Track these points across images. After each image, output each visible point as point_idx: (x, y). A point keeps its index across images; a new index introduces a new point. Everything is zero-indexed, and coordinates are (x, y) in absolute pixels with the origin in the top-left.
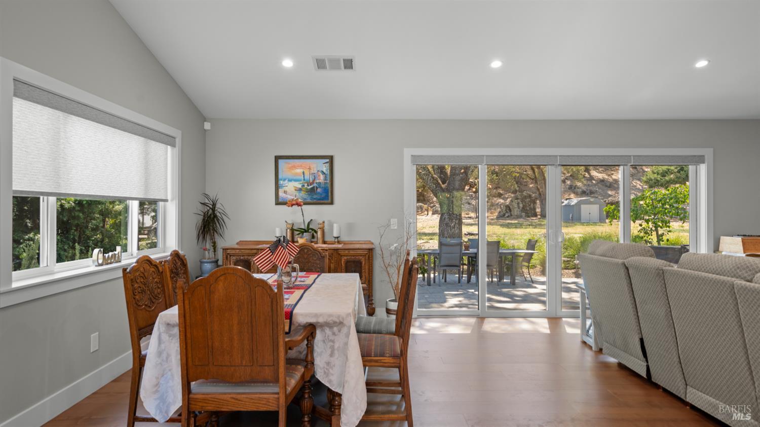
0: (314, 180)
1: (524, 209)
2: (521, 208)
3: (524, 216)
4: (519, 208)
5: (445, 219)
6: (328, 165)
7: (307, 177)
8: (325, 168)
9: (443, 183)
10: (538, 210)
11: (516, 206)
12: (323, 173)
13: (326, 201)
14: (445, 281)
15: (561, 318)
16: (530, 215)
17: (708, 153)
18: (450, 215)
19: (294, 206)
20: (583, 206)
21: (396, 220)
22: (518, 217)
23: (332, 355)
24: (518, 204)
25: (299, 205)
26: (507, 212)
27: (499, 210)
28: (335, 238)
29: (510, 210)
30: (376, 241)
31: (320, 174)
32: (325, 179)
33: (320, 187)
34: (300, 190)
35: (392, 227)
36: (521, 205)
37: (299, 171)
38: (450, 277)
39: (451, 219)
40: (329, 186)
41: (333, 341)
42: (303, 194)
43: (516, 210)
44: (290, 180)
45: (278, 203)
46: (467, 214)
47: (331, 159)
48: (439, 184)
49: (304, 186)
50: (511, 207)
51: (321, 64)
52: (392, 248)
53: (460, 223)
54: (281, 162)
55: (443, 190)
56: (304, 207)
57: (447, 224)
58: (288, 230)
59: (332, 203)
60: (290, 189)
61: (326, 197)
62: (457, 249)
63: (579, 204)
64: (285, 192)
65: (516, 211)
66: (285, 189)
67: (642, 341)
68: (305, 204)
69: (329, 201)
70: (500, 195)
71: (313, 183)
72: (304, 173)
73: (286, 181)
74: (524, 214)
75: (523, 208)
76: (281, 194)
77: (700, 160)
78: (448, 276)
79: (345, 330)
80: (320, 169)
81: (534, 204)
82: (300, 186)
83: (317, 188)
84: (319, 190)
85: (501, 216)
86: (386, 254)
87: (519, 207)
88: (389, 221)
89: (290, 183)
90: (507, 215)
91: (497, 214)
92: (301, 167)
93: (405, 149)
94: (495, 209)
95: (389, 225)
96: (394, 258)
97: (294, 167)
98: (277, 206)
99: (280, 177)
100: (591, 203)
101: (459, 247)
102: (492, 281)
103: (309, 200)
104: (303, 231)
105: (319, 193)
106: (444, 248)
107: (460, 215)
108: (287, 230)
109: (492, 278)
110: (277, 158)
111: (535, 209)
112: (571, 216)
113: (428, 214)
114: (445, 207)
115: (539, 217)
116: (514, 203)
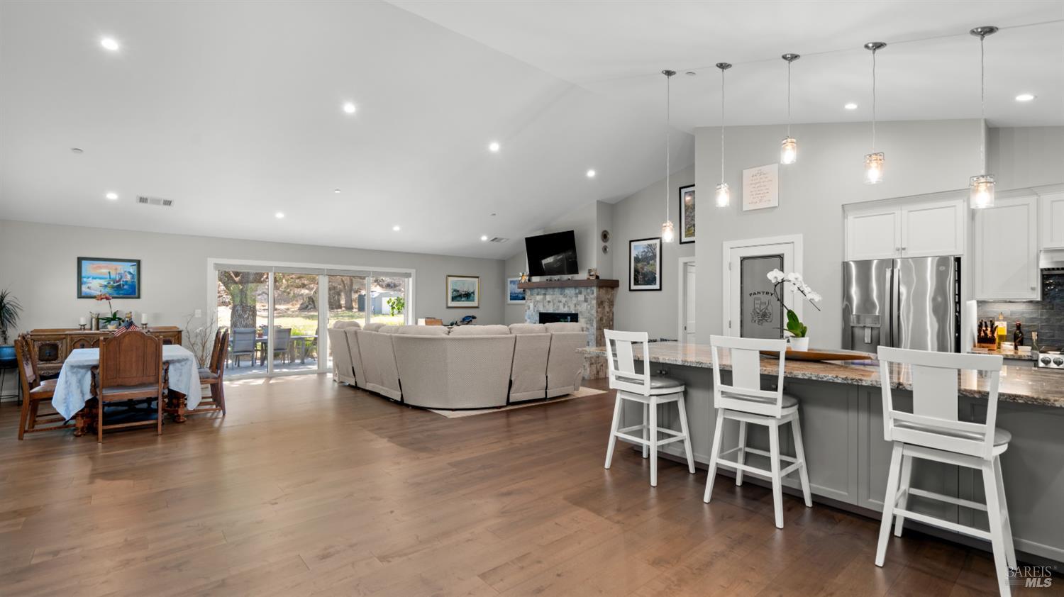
0: (121, 278)
5: (237, 311)
6: (135, 267)
7: (113, 276)
8: (133, 270)
9: (236, 276)
10: (343, 302)
12: (130, 273)
13: (132, 296)
14: (239, 366)
15: (325, 373)
17: (413, 271)
18: (243, 307)
19: (103, 300)
21: (200, 311)
23: (180, 375)
25: (107, 299)
27: (301, 302)
28: (143, 324)
29: (313, 302)
30: (181, 327)
31: (127, 274)
32: (133, 278)
33: (126, 284)
34: (106, 286)
35: (197, 316)
37: (105, 271)
38: (242, 364)
39: (244, 311)
40: (136, 284)
41: (181, 369)
42: (108, 290)
44: (94, 278)
45: (80, 296)
46: (263, 306)
47: (139, 262)
48: (231, 277)
49: (109, 283)
50: (314, 299)
51: (143, 200)
52: (198, 331)
53: (254, 315)
54: (84, 263)
55: (235, 283)
56: (113, 301)
57: (240, 316)
58: (94, 320)
59: (139, 297)
60: (94, 286)
61: (134, 292)
62: (251, 336)
64: (89, 288)
66: (89, 285)
67: (353, 368)
68: (114, 298)
69: (137, 295)
70: (304, 286)
71: (119, 281)
72: (109, 273)
73: (90, 279)
76: (84, 289)
77: (408, 275)
78: (241, 362)
79: (189, 363)
80: (128, 270)
82: (106, 283)
83: (123, 285)
84: (125, 287)
85: (304, 308)
86: (192, 335)
88: (194, 311)
89: (94, 280)
90: (309, 307)
91: (298, 306)
92: (106, 267)
93: (209, 259)
94: (297, 301)
95: (193, 315)
96: (199, 337)
97: (100, 267)
98: (79, 299)
99: (84, 274)
101: (252, 335)
102: (284, 363)
103: (116, 295)
104: (109, 320)
105: (125, 289)
106: (237, 335)
107: (254, 307)
108: (91, 319)
109: (284, 360)
110: (80, 260)
111: (339, 301)
114: (238, 300)
115: (343, 309)
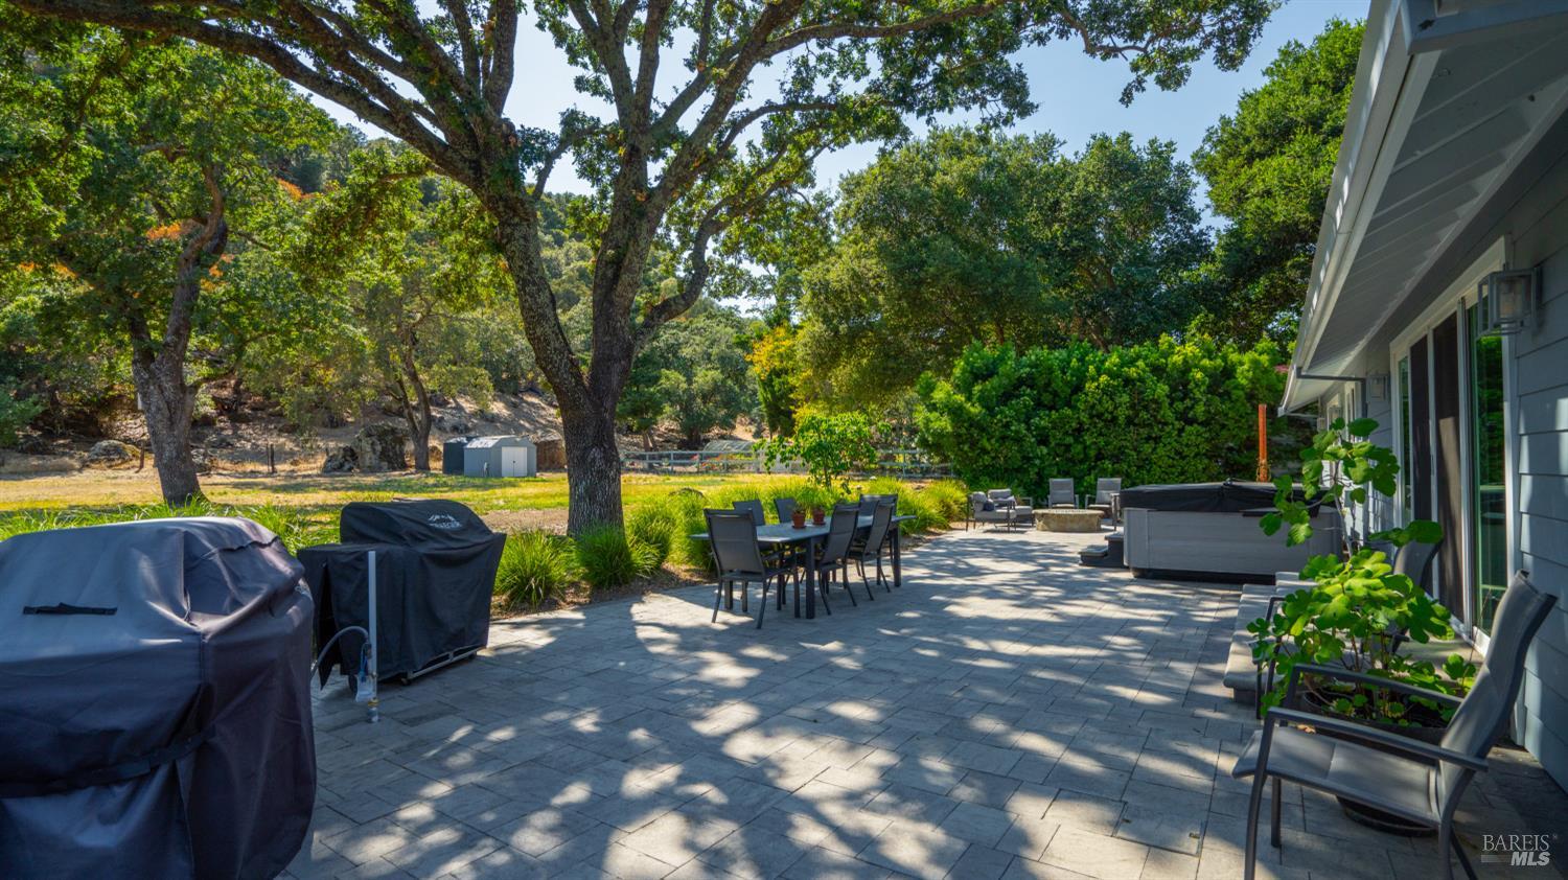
1: (384, 455)
2: (378, 453)
3: (384, 468)
4: (374, 453)
10: (411, 457)
11: (367, 448)
16: (394, 465)
20: (504, 450)
22: (372, 470)
24: (373, 444)
26: (348, 461)
27: (325, 458)
29: (355, 457)
36: (379, 448)
43: (368, 456)
50: (357, 450)
63: (498, 447)
65: (369, 458)
74: (385, 464)
75: (382, 453)
81: (400, 447)
85: (331, 469)
87: (374, 451)
90: (347, 466)
91: (320, 465)
100: (516, 444)
111: (403, 455)
112: (486, 466)
113: (141, 467)
115: (413, 470)
116: (363, 444)
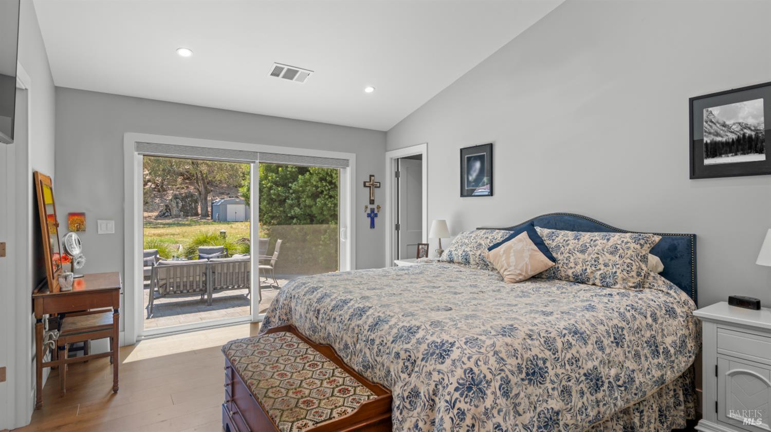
1: (183, 209)
2: (180, 208)
3: (182, 215)
4: (178, 208)
11: (174, 205)
16: (190, 214)
20: (229, 206)
22: (177, 216)
26: (167, 212)
36: (180, 205)
43: (175, 209)
63: (224, 204)
65: (175, 211)
74: (183, 213)
75: (182, 207)
81: (195, 204)
87: (177, 206)
100: (237, 203)
112: (217, 215)
116: (173, 203)
